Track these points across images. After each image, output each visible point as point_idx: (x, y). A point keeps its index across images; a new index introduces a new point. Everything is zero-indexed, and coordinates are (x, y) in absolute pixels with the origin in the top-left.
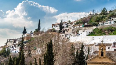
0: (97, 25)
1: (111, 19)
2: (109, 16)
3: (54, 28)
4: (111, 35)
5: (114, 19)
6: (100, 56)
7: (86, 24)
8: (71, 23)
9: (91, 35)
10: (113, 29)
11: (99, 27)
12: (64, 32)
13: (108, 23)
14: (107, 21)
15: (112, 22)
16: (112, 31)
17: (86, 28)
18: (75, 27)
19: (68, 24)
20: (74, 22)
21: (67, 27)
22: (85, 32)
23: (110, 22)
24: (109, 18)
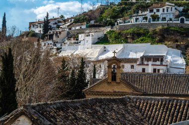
0: (112, 25)
1: (138, 13)
2: (134, 7)
3: (33, 29)
4: (137, 42)
5: (143, 13)
6: (110, 80)
7: (92, 22)
8: (65, 21)
9: (102, 43)
10: (142, 31)
11: (116, 28)
12: (51, 37)
13: (133, 21)
14: (131, 17)
15: (140, 18)
16: (139, 35)
17: (93, 30)
18: (73, 28)
19: (59, 22)
20: (72, 18)
21: (58, 27)
22: (91, 37)
23: (137, 20)
24: (134, 12)
